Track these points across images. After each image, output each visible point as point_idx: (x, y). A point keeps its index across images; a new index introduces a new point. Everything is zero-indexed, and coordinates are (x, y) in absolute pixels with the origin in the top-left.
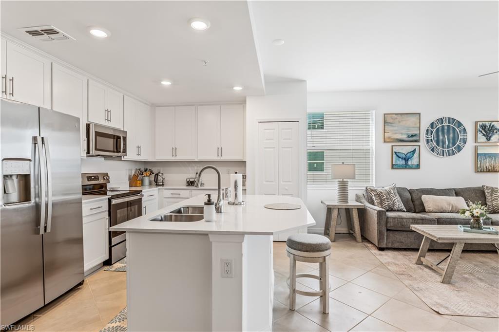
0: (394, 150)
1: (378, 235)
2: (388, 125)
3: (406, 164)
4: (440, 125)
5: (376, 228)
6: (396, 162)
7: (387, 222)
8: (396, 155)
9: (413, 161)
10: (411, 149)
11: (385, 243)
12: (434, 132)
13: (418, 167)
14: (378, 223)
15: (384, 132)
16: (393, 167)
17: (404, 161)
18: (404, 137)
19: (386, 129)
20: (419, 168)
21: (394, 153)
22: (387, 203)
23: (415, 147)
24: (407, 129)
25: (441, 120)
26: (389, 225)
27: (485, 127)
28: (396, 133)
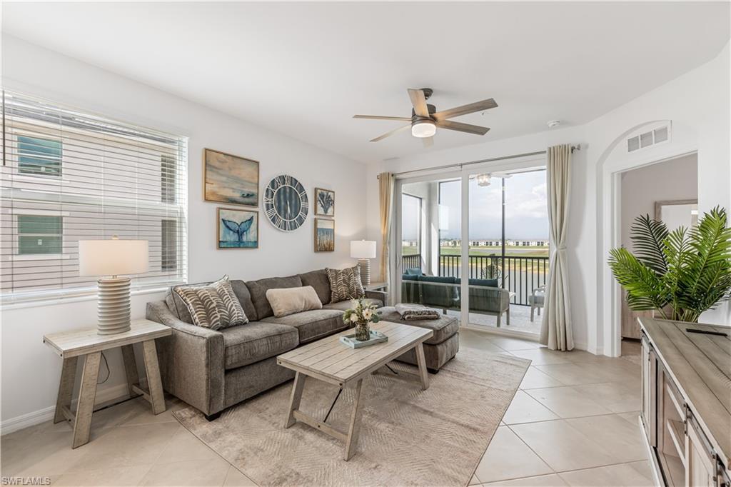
0: (221, 217)
1: (207, 390)
2: (211, 170)
3: (240, 241)
4: (282, 186)
5: (204, 377)
6: (224, 236)
7: (226, 357)
8: (225, 224)
9: (249, 237)
10: (247, 216)
11: (222, 401)
12: (275, 194)
13: (255, 245)
14: (207, 365)
15: (206, 182)
16: (221, 245)
17: (236, 235)
18: (237, 196)
19: (207, 176)
20: (257, 247)
21: (221, 221)
22: (219, 315)
23: (252, 214)
24: (242, 184)
25: (283, 178)
26: (229, 362)
27: (323, 196)
28: (225, 187)
